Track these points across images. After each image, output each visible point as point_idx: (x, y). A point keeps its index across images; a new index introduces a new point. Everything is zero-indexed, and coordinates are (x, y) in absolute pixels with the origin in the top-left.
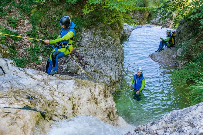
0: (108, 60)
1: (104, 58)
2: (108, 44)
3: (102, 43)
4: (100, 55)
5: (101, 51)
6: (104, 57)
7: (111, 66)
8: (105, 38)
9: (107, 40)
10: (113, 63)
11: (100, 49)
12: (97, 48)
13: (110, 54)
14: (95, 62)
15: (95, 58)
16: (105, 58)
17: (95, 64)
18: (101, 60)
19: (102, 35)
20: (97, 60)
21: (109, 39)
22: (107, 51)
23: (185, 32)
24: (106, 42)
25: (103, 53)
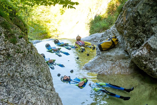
0: (33, 83)
1: (24, 81)
2: (22, 52)
3: (11, 51)
4: (13, 75)
5: (13, 67)
6: (24, 78)
7: (46, 93)
8: (14, 42)
9: (18, 45)
10: (45, 86)
11: (10, 64)
12: (3, 62)
13: (33, 71)
14: (9, 93)
15: (5, 84)
16: (27, 80)
17: (10, 96)
18: (20, 85)
19: (7, 37)
20: (12, 87)
21: (22, 44)
22: (24, 67)
23: (149, 12)
24: (18, 50)
25: (19, 70)
